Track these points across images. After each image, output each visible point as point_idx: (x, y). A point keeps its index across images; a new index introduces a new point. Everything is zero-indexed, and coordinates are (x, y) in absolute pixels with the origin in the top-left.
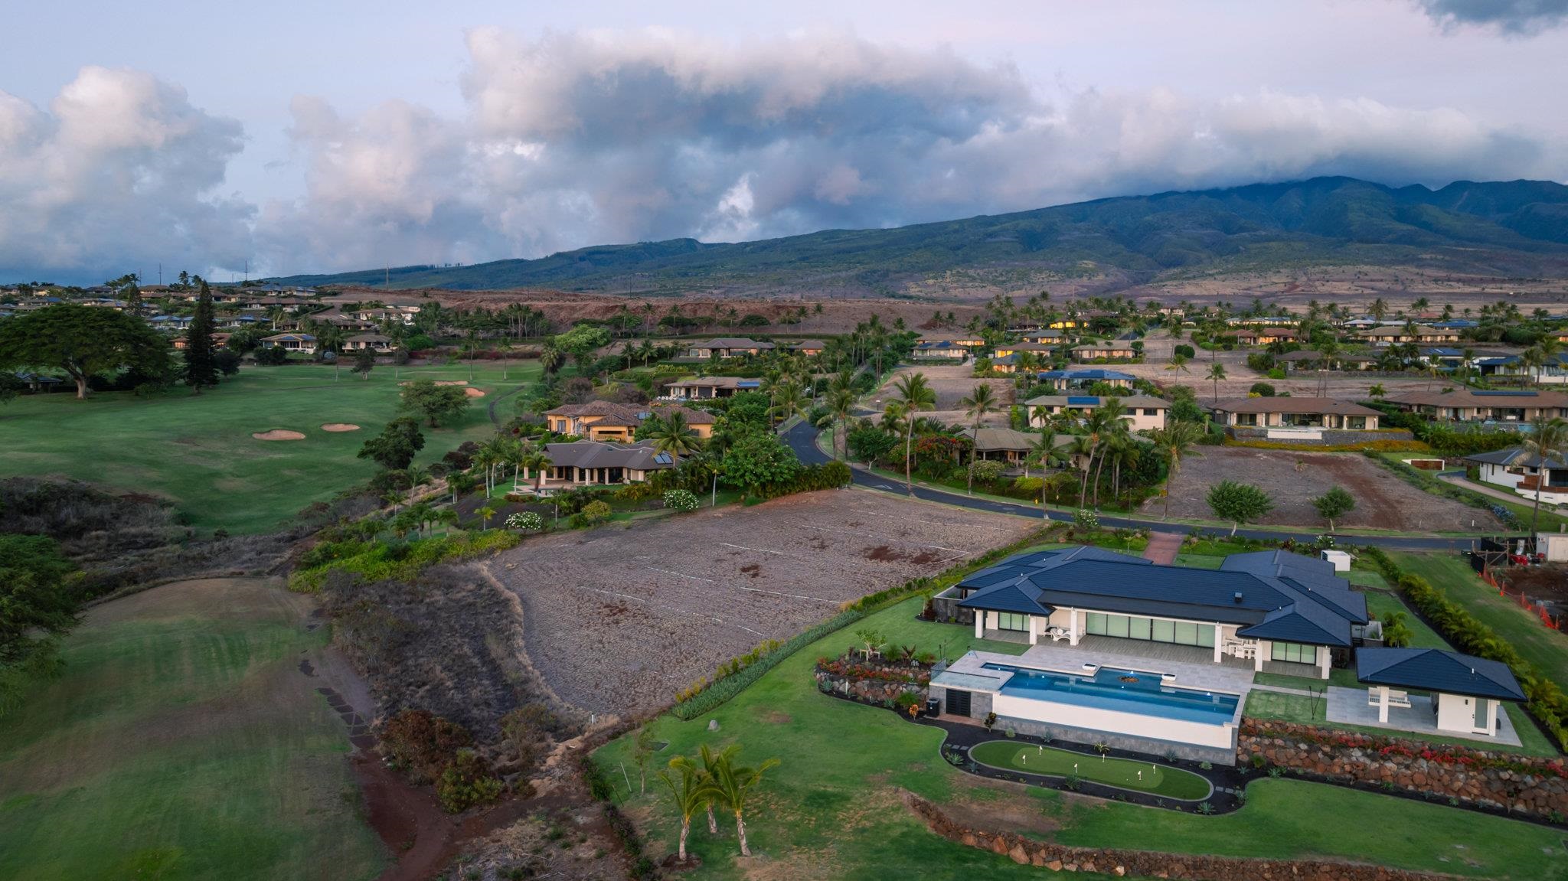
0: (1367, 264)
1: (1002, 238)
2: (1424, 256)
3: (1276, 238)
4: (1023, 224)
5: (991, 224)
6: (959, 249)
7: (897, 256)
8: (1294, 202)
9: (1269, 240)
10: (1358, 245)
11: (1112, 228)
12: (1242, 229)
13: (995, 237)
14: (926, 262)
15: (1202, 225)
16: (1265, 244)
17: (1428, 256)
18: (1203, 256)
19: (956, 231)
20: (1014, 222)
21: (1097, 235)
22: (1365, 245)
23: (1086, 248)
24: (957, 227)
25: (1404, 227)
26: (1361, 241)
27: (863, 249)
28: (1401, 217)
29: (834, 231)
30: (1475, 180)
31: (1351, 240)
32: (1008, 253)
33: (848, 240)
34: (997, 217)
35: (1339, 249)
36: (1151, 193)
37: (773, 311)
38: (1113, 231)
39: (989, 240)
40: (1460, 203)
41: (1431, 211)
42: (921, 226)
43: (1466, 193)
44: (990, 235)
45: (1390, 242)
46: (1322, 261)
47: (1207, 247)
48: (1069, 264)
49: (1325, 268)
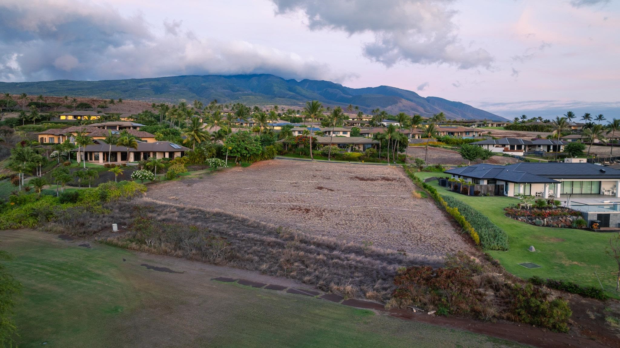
0: (284, 105)
1: (145, 88)
2: (300, 103)
3: (251, 95)
4: (153, 83)
5: (140, 82)
6: (126, 91)
7: (98, 93)
8: (254, 82)
9: (249, 95)
10: (279, 99)
11: (190, 87)
12: (238, 91)
13: (142, 87)
14: (113, 96)
15: (224, 88)
16: (248, 96)
17: (301, 103)
18: (226, 100)
19: (124, 84)
20: (149, 82)
21: (185, 89)
22: (281, 99)
23: (181, 94)
24: (124, 82)
25: (292, 93)
26: (279, 97)
27: (81, 89)
28: (290, 89)
29: (64, 81)
30: (310, 79)
31: (275, 96)
32: (149, 94)
33: (72, 85)
34: (142, 80)
35: (273, 100)
36: (203, 75)
37: (91, 102)
38: (190, 88)
39: (139, 89)
40: (306, 87)
41: (299, 88)
42: (107, 81)
43: (308, 83)
44: (140, 87)
45: (287, 98)
46: (269, 103)
47: (227, 96)
48: (175, 100)
49: (271, 105)
